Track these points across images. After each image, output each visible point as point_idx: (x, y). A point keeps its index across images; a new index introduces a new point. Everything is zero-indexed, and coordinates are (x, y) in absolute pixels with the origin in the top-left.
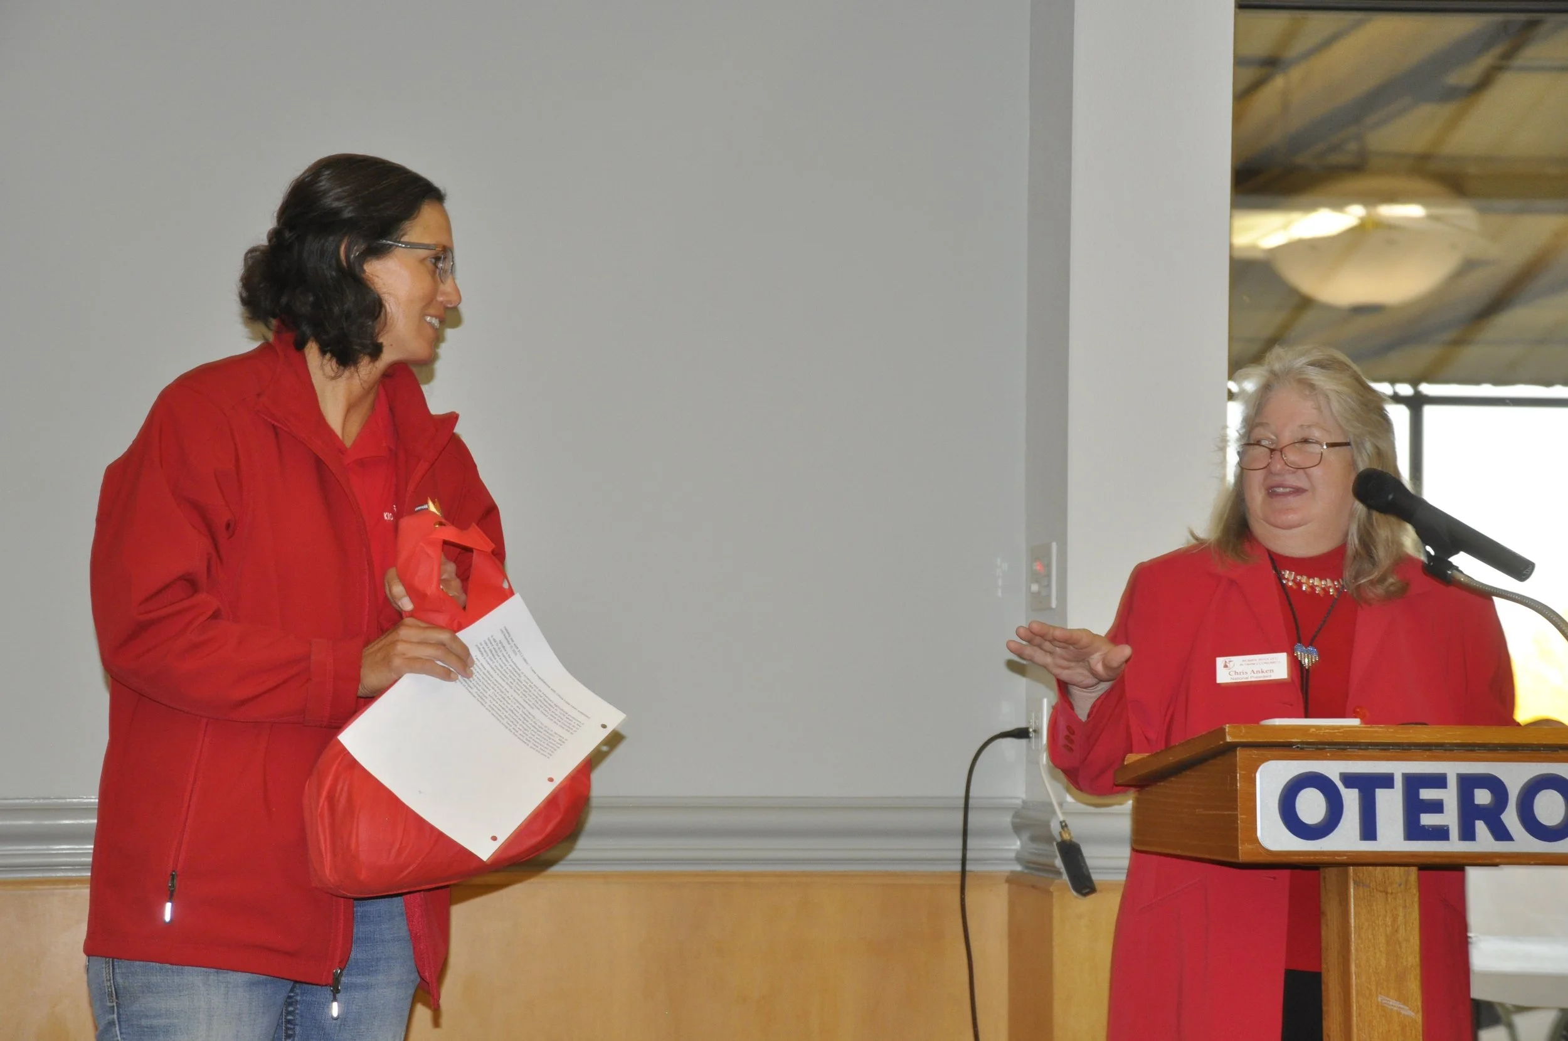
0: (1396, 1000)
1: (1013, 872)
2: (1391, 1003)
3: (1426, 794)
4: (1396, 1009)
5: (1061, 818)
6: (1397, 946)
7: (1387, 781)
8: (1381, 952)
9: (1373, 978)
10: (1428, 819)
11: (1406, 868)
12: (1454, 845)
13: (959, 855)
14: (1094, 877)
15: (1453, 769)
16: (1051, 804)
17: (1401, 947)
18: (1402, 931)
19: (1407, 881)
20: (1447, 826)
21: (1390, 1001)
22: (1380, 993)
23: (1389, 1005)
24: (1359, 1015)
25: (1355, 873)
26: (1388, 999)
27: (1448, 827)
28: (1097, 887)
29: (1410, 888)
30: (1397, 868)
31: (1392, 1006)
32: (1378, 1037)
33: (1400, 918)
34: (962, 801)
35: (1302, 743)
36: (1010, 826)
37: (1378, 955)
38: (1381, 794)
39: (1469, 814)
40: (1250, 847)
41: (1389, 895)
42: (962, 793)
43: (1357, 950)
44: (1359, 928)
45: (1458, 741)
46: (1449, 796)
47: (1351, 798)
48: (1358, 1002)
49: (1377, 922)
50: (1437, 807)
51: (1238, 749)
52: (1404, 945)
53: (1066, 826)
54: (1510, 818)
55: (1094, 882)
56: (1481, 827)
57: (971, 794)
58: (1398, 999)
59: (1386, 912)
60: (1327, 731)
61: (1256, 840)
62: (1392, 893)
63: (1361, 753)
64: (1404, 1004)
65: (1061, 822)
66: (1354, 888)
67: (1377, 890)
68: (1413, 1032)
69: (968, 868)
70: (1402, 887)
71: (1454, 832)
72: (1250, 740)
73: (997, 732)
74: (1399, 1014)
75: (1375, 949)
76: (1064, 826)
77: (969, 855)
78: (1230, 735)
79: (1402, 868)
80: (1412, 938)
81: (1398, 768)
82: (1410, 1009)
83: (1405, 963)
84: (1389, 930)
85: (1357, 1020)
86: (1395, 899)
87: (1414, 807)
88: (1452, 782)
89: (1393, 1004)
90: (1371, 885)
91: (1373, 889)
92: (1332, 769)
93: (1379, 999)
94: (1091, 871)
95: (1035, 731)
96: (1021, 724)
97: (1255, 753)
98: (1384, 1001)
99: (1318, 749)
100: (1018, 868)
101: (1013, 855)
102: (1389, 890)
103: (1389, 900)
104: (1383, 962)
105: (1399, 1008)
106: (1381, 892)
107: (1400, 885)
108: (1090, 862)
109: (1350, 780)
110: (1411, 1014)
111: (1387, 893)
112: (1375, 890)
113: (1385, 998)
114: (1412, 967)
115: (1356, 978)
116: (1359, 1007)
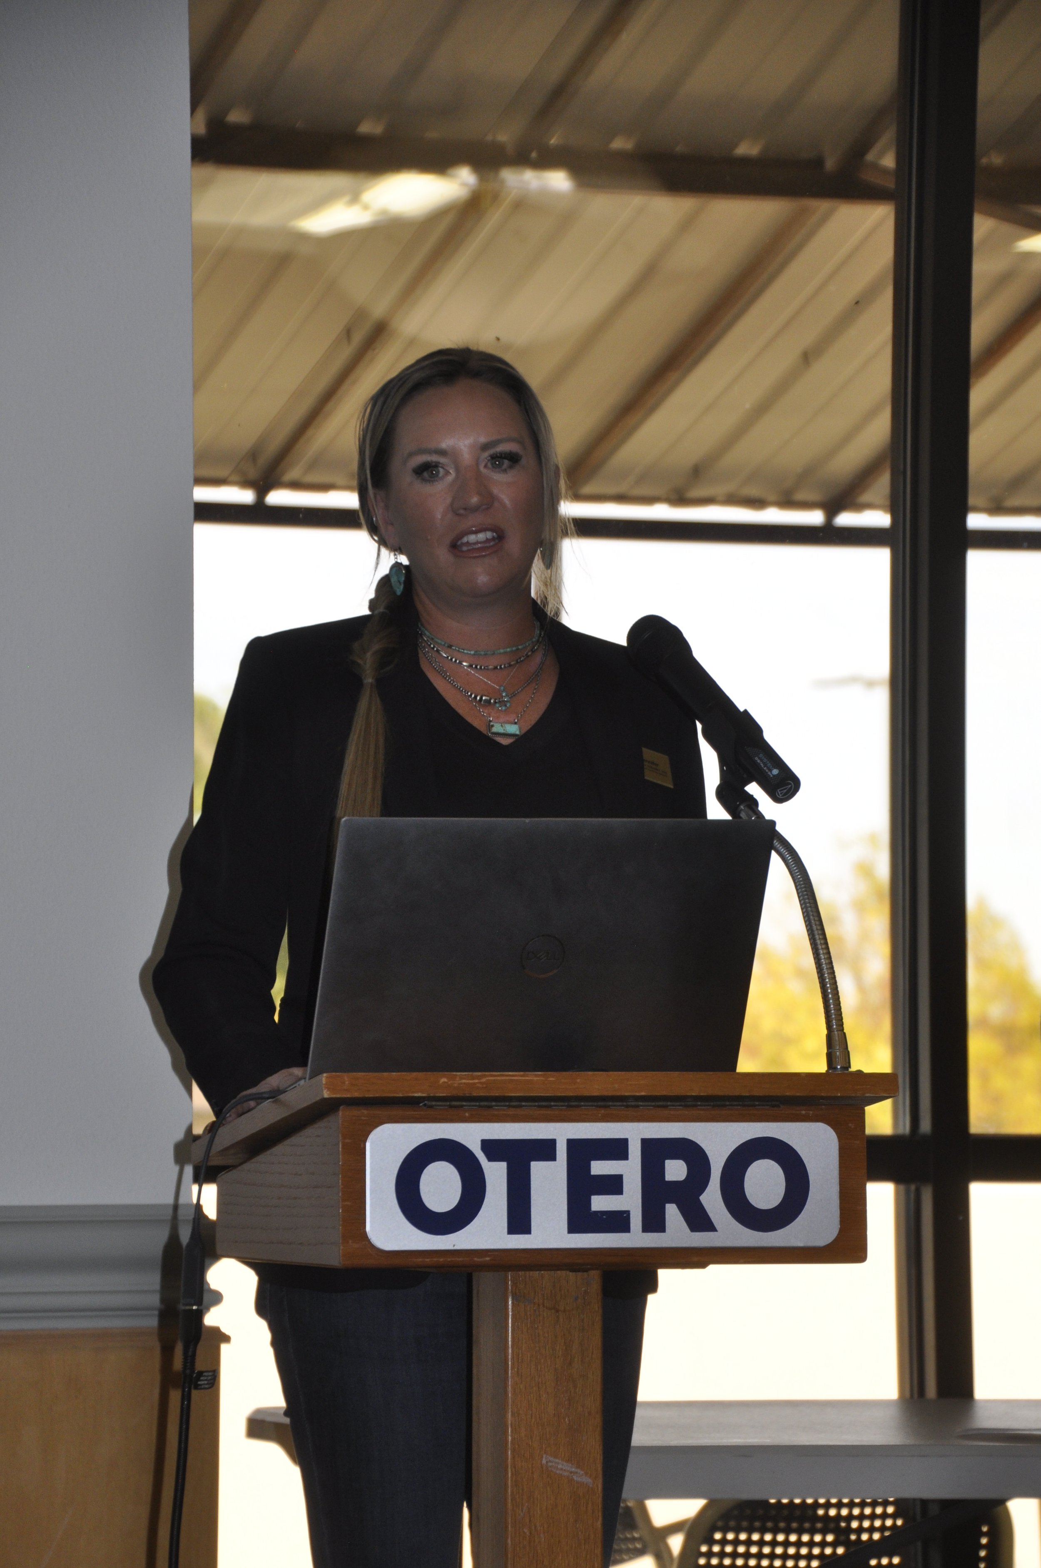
0: (568, 1461)
2: (560, 1466)
3: (599, 1168)
4: (566, 1474)
6: (571, 1385)
7: (543, 1150)
8: (548, 1393)
9: (536, 1432)
10: (600, 1203)
11: (584, 1274)
12: (636, 1238)
15: (636, 1133)
17: (575, 1387)
18: (578, 1363)
19: (586, 1292)
21: (558, 1463)
22: (546, 1453)
23: (557, 1468)
24: (515, 1484)
25: (512, 1279)
26: (557, 1461)
27: (628, 1215)
29: (590, 1303)
31: (562, 1469)
32: (541, 1514)
33: (576, 1346)
35: (429, 1098)
37: (543, 1398)
38: (538, 1169)
39: (657, 1192)
40: (356, 1246)
41: (560, 1313)
43: (514, 1392)
44: (518, 1361)
45: (643, 1094)
46: (629, 1169)
47: (495, 1172)
48: (513, 1466)
49: (543, 1351)
50: (613, 1185)
51: (342, 1107)
52: (580, 1383)
54: (712, 1200)
56: (672, 1211)
58: (571, 1460)
59: (556, 1336)
60: (464, 1081)
61: (364, 1237)
62: (564, 1311)
63: (512, 1111)
64: (578, 1467)
66: (513, 1303)
67: (544, 1306)
68: (590, 1504)
70: (579, 1301)
72: (358, 1095)
74: (570, 1480)
75: (539, 1389)
78: (328, 1090)
79: (580, 1274)
80: (590, 1375)
81: (562, 1132)
82: (586, 1474)
83: (581, 1409)
84: (559, 1362)
85: (512, 1492)
86: (569, 1318)
87: (582, 1186)
88: (635, 1150)
89: (563, 1467)
90: (536, 1300)
91: (539, 1305)
92: (470, 1134)
93: (544, 1461)
97: (363, 1113)
98: (550, 1464)
99: (451, 1107)
102: (561, 1307)
103: (561, 1320)
104: (551, 1408)
105: (571, 1472)
106: (550, 1309)
107: (576, 1298)
109: (493, 1149)
110: (587, 1480)
111: (557, 1311)
112: (541, 1306)
113: (552, 1459)
114: (590, 1413)
115: (512, 1432)
116: (516, 1473)
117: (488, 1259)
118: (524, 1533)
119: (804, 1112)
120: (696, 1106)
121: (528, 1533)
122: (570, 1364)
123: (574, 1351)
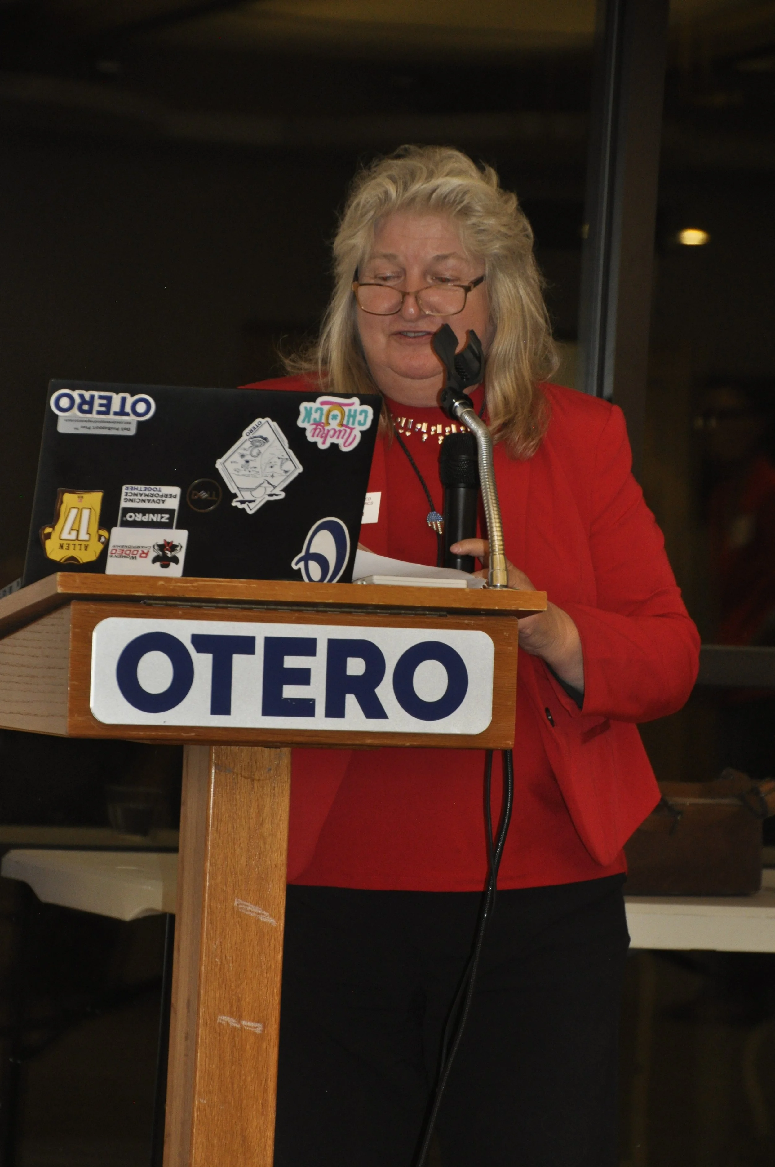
0: (256, 904)
2: (249, 908)
4: (254, 915)
6: (261, 842)
8: (241, 848)
9: (230, 879)
11: (278, 749)
17: (265, 843)
18: (267, 825)
19: (278, 764)
21: (247, 906)
22: (238, 897)
23: (246, 910)
24: (211, 921)
25: (215, 752)
26: (247, 904)
29: (282, 774)
30: (267, 749)
31: (250, 911)
32: (231, 947)
33: (267, 810)
37: (237, 852)
41: (255, 782)
43: (213, 846)
44: (218, 820)
48: (210, 906)
49: (239, 813)
52: (269, 841)
58: (258, 904)
59: (251, 801)
62: (259, 780)
64: (264, 909)
66: (215, 772)
67: (242, 775)
68: (273, 940)
70: (272, 772)
74: (257, 920)
75: (234, 844)
79: (273, 750)
80: (278, 834)
82: (271, 916)
83: (269, 862)
84: (252, 822)
85: (207, 929)
86: (263, 787)
89: (251, 909)
90: (235, 771)
91: (237, 775)
93: (236, 903)
97: (91, 608)
98: (241, 906)
102: (257, 777)
103: (256, 788)
104: (243, 861)
105: (258, 914)
106: (247, 778)
107: (270, 770)
110: (272, 921)
111: (253, 780)
112: (240, 775)
113: (242, 902)
114: (276, 866)
115: (209, 879)
116: (211, 912)
117: (194, 734)
118: (216, 962)
119: (467, 622)
121: (219, 963)
122: (262, 824)
123: (265, 814)
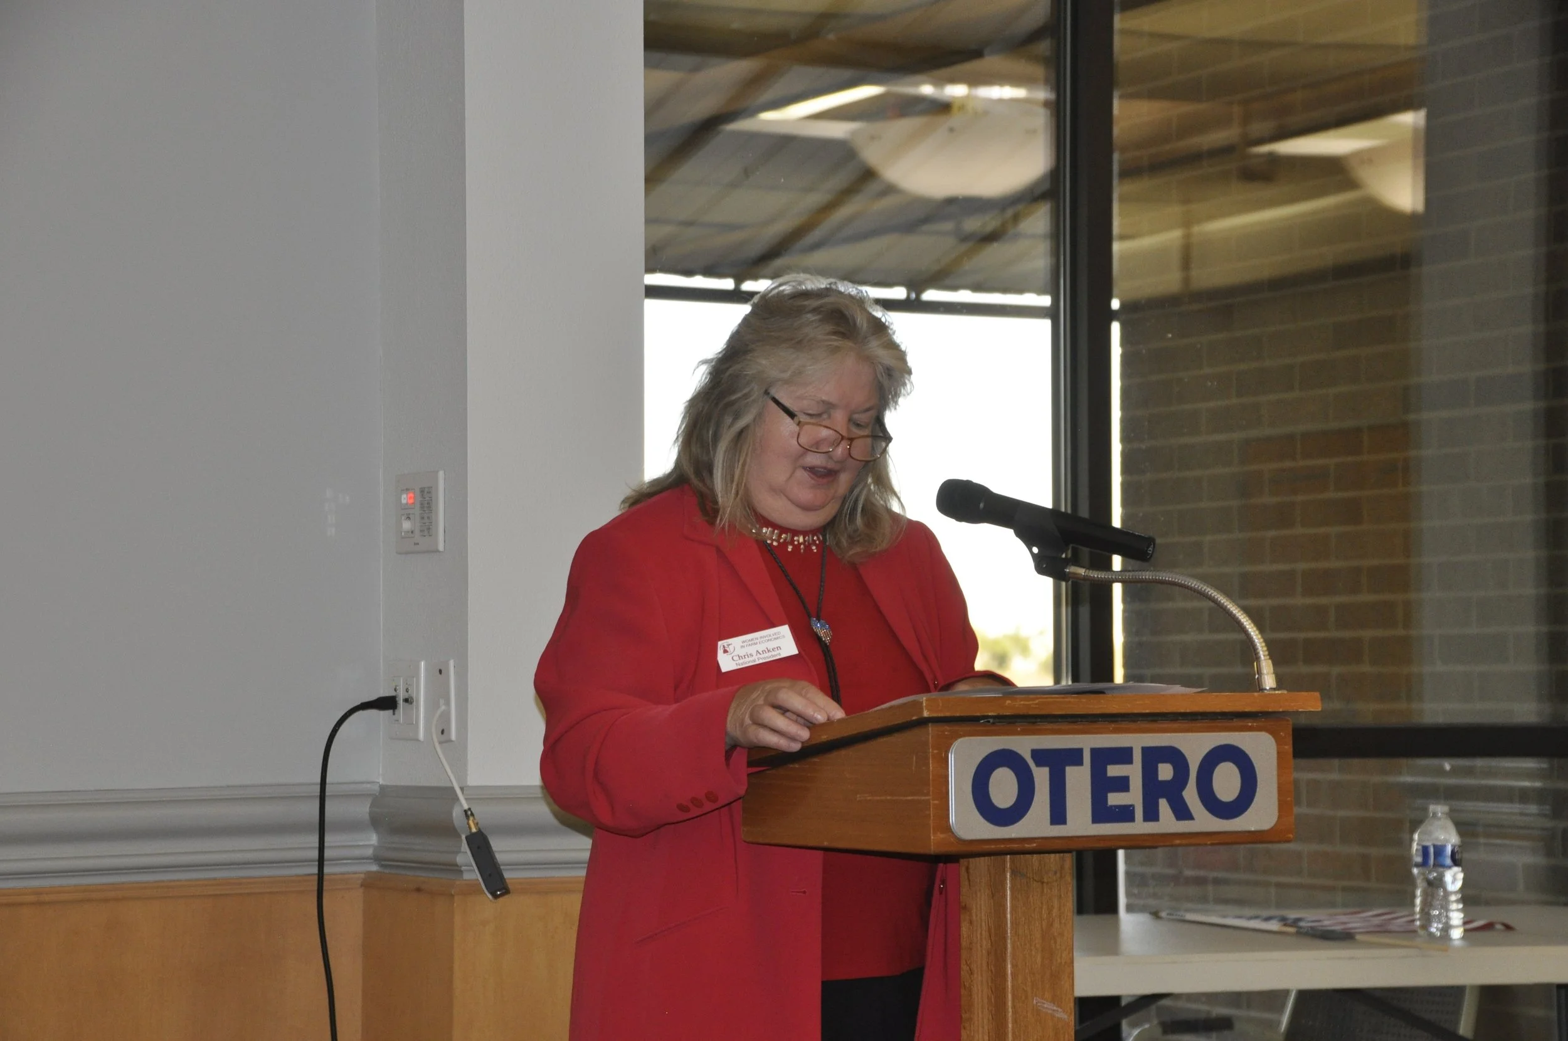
0: (1050, 1002)
1: (369, 873)
2: (1045, 1006)
3: (1114, 771)
4: (1050, 1012)
5: (466, 807)
6: (1052, 942)
7: (1074, 757)
8: (1037, 949)
9: (1029, 979)
10: (1115, 799)
11: (1062, 854)
12: (1139, 827)
13: (315, 854)
14: (507, 875)
15: (1137, 741)
16: (452, 789)
17: (1055, 943)
18: (1056, 925)
19: (1062, 867)
20: (1133, 806)
21: (1044, 1003)
22: (1036, 996)
23: (1044, 1007)
24: (1015, 1021)
25: (1012, 862)
26: (1043, 1001)
27: (1134, 808)
28: (510, 887)
29: (1065, 876)
30: (1052, 856)
31: (1047, 1008)
33: (1055, 912)
34: (318, 788)
35: (996, 717)
36: (367, 817)
37: (1033, 953)
38: (1071, 772)
39: (1153, 790)
40: (942, 836)
41: (1045, 884)
42: (318, 780)
43: (1013, 948)
44: (1015, 923)
45: (1147, 711)
46: (1134, 772)
47: (1041, 776)
48: (1014, 1007)
49: (1033, 915)
50: (1122, 784)
51: (930, 725)
52: (1059, 940)
53: (472, 814)
54: (1190, 794)
55: (507, 881)
56: (1164, 805)
57: (328, 780)
58: (1053, 1001)
59: (1042, 903)
60: (1022, 703)
61: (948, 829)
62: (1047, 883)
63: (1050, 726)
64: (1059, 1006)
65: (466, 811)
66: (1010, 877)
67: (1033, 878)
68: (1066, 1036)
69: (326, 870)
70: (1058, 875)
71: (1139, 813)
72: (948, 714)
73: (358, 703)
74: (1053, 1016)
75: (1031, 946)
76: (468, 814)
77: (328, 853)
78: (929, 710)
79: (1057, 855)
80: (1066, 932)
81: (1087, 742)
82: (1064, 1011)
83: (1059, 961)
84: (1044, 924)
85: (1013, 1027)
86: (1051, 889)
87: (1102, 785)
88: (1137, 756)
89: (1048, 1006)
90: (1028, 875)
91: (1030, 879)
92: (1024, 744)
93: (1035, 1002)
94: (502, 867)
95: (406, 700)
96: (384, 692)
97: (947, 729)
98: (1039, 1004)
100: (374, 868)
101: (369, 852)
102: (1045, 880)
103: (1045, 891)
104: (1039, 959)
105: (1054, 1010)
106: (1038, 882)
107: (1055, 873)
108: (500, 858)
109: (1041, 757)
110: (1065, 1016)
111: (1043, 883)
112: (1032, 879)
113: (1039, 1000)
115: (1012, 980)
116: (1015, 1012)
117: (1035, 845)
119: (1250, 724)
120: (1177, 720)
122: (1052, 925)
123: (1054, 915)
